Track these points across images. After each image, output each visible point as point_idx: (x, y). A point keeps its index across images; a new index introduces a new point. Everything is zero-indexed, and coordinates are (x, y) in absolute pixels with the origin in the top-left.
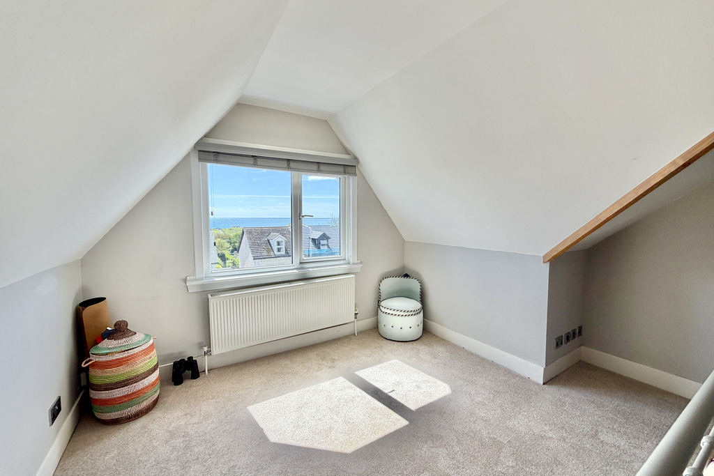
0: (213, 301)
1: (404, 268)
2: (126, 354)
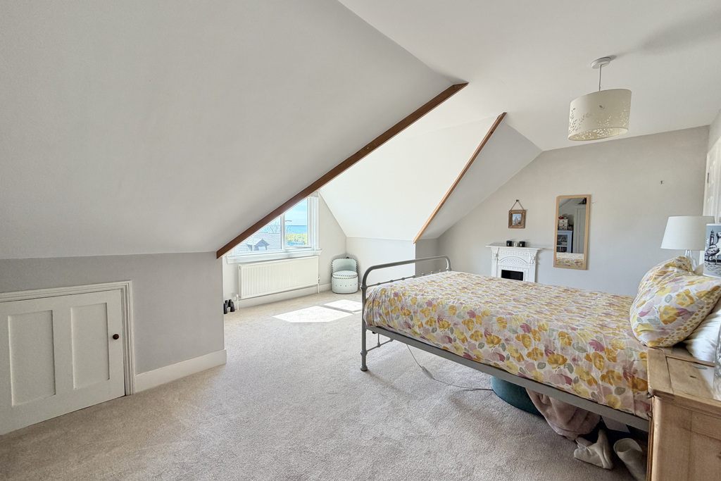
0: (243, 267)
1: (346, 254)
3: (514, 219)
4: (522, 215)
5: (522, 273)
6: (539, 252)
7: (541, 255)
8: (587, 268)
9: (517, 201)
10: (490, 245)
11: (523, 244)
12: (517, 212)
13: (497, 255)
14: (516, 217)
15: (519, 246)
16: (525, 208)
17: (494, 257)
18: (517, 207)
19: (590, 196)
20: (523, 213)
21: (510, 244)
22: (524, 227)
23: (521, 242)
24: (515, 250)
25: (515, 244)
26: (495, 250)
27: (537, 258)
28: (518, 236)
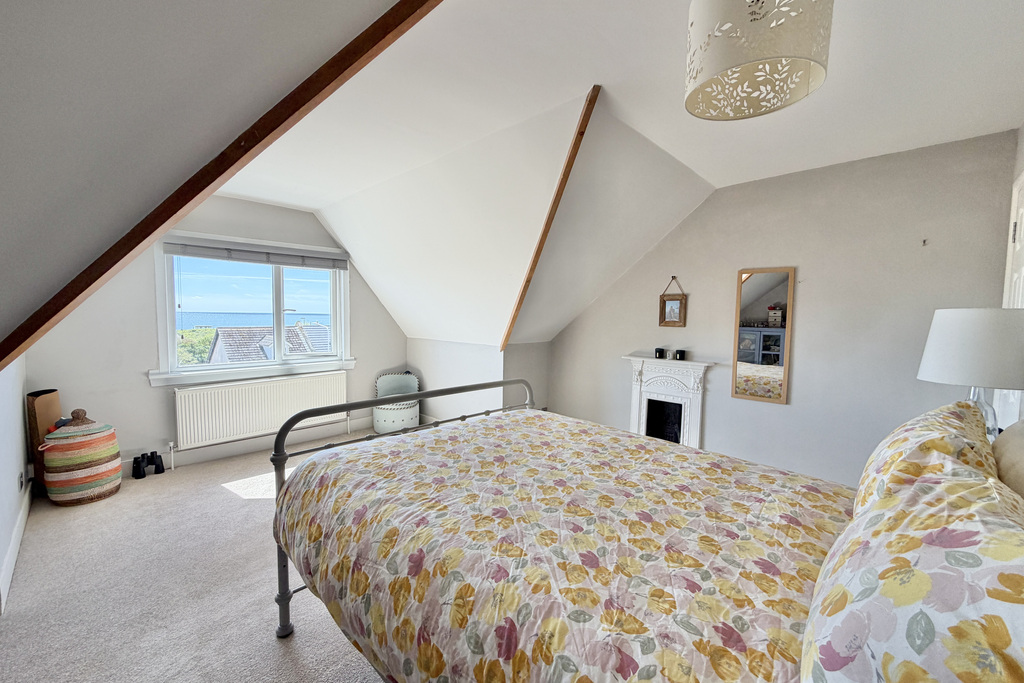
1: (406, 365)
2: (88, 438)
3: (668, 309)
4: (681, 303)
5: (680, 406)
6: (708, 369)
7: (711, 375)
8: (787, 403)
9: (674, 278)
10: (631, 355)
11: (682, 355)
12: (673, 298)
13: (641, 373)
14: (673, 307)
15: (675, 358)
16: (686, 292)
17: (635, 376)
18: (674, 290)
19: (795, 270)
20: (683, 299)
21: (661, 354)
22: (685, 325)
23: (678, 352)
24: (668, 363)
25: (670, 355)
26: (637, 364)
27: (704, 380)
28: (674, 339)
